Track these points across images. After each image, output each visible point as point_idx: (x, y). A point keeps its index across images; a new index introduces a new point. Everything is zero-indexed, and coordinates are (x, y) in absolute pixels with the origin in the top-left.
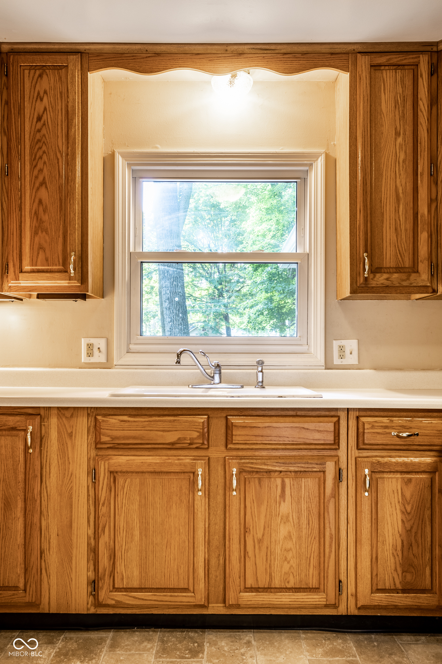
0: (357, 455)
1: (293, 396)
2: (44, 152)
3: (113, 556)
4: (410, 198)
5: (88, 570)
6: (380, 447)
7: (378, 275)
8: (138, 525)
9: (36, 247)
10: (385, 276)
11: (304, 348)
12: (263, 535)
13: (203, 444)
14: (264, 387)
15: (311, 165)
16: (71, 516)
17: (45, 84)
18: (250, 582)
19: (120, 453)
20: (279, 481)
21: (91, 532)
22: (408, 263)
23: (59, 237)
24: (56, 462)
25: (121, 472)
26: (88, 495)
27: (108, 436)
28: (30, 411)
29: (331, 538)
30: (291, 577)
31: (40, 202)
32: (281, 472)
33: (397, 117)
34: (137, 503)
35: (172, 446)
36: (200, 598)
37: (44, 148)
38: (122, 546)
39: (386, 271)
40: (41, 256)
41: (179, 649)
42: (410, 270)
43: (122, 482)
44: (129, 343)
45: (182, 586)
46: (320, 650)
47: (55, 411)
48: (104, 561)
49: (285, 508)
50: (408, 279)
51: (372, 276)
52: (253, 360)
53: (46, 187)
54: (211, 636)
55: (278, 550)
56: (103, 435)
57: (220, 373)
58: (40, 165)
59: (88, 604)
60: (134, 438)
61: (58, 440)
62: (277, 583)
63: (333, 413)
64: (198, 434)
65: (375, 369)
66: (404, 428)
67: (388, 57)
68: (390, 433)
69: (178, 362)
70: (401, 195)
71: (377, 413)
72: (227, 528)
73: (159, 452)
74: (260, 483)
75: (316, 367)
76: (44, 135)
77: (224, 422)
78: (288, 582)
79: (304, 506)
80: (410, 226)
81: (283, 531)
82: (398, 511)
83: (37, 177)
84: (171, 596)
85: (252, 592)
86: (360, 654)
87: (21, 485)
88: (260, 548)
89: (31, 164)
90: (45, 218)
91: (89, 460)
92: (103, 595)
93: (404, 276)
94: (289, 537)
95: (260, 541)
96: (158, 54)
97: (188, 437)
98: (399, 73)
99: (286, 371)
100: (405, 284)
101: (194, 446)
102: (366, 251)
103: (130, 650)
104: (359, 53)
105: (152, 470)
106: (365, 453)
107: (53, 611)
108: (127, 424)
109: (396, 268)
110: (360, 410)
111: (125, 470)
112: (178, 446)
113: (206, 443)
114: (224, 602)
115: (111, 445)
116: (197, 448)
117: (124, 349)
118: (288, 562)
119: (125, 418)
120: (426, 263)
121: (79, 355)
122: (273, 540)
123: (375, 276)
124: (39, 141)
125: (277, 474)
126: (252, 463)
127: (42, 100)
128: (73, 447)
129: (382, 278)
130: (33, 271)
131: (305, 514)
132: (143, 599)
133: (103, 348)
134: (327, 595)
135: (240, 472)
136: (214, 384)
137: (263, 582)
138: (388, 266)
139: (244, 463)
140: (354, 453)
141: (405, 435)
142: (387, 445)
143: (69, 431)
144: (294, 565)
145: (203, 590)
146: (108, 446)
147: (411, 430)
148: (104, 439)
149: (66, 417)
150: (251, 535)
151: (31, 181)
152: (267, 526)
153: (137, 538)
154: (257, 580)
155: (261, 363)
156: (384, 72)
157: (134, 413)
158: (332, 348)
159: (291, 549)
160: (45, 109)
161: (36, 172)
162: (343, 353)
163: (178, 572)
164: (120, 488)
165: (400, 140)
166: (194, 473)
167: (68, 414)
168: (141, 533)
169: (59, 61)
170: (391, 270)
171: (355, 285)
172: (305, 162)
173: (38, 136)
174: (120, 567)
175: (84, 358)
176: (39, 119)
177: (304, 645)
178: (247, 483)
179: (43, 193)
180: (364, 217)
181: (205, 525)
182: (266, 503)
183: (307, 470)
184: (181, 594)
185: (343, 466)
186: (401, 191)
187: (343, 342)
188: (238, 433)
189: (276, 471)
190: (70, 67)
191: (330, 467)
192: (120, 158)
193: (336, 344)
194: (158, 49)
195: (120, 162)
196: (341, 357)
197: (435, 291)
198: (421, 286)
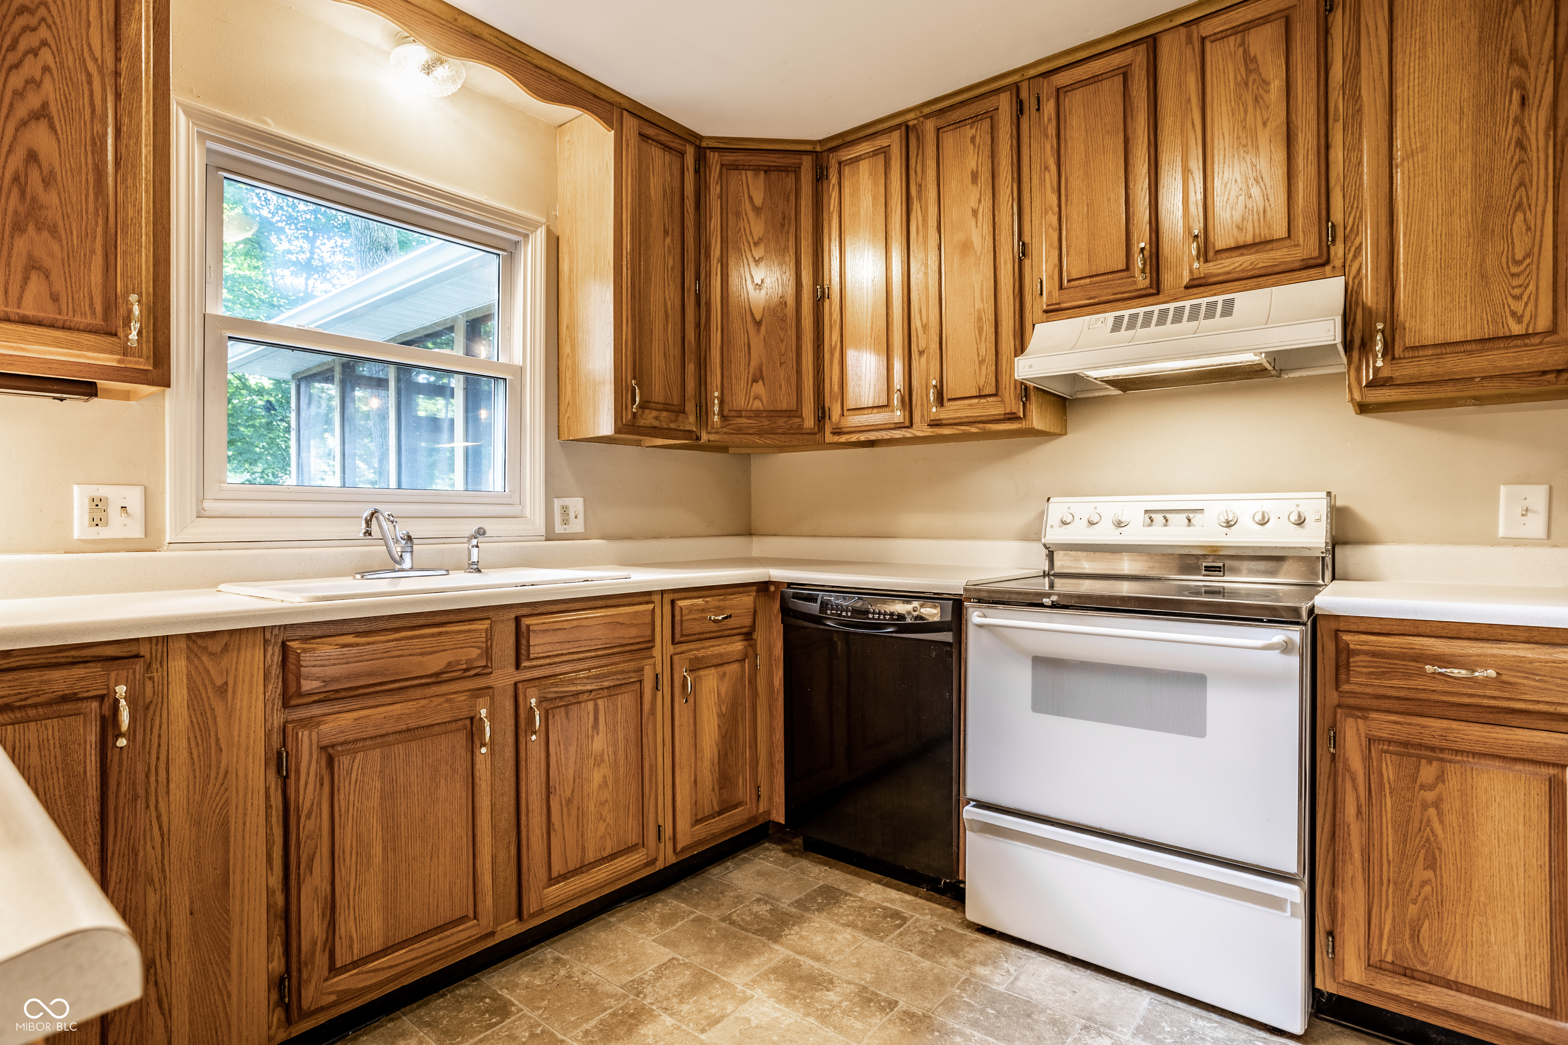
0: (671, 652)
3: (331, 909)
4: (678, 317)
5: (269, 959)
6: (696, 637)
7: (647, 411)
8: (380, 834)
10: (654, 413)
11: (516, 509)
12: (573, 792)
13: (484, 667)
14: (479, 571)
15: (526, 236)
16: (227, 862)
18: (556, 869)
19: (338, 708)
20: (591, 705)
21: (276, 880)
22: (676, 400)
23: (93, 252)
24: (185, 754)
25: (343, 744)
26: (268, 807)
27: (317, 679)
28: (115, 651)
30: (608, 840)
32: (591, 691)
33: (666, 211)
34: (377, 795)
35: (437, 679)
36: (486, 922)
37: (44, 33)
38: (348, 885)
39: (654, 406)
40: (37, 284)
42: (678, 410)
43: (346, 763)
44: (201, 499)
45: (459, 915)
46: (652, 925)
47: (183, 644)
49: (599, 743)
50: (676, 420)
51: (640, 411)
52: (471, 527)
55: (592, 808)
56: (307, 678)
57: (412, 552)
59: (269, 1028)
60: (370, 674)
61: (190, 707)
62: (590, 856)
63: (645, 598)
64: (479, 651)
65: (604, 538)
66: (720, 610)
68: (706, 618)
69: (368, 533)
70: (670, 311)
72: (523, 795)
73: (411, 693)
74: (567, 715)
75: (534, 538)
77: (514, 626)
78: (604, 849)
79: (620, 735)
80: (678, 352)
82: (715, 715)
84: (440, 939)
85: (560, 882)
86: (696, 906)
88: (568, 810)
91: (268, 735)
92: (310, 994)
93: (671, 416)
94: (604, 783)
95: (569, 801)
97: (464, 658)
99: (496, 544)
100: (673, 426)
101: (472, 673)
102: (634, 378)
104: (627, 110)
105: (404, 727)
106: (680, 649)
108: (354, 650)
109: (665, 405)
110: (673, 591)
111: (349, 738)
112: (445, 677)
113: (488, 664)
114: (520, 914)
115: (321, 696)
116: (476, 675)
118: (604, 821)
119: (350, 639)
120: (693, 401)
122: (585, 794)
123: (643, 413)
125: (587, 695)
126: (557, 685)
128: (229, 716)
129: (651, 416)
130: (6, 319)
131: (621, 745)
132: (391, 967)
133: (135, 507)
134: (647, 849)
135: (540, 702)
136: (403, 570)
137: (573, 862)
138: (658, 400)
139: (546, 687)
140: (670, 649)
141: (720, 618)
142: (703, 633)
143: (219, 682)
144: (611, 823)
145: (491, 908)
146: (318, 698)
147: (725, 611)
148: (307, 685)
149: (211, 654)
150: (558, 796)
152: (577, 776)
153: (377, 859)
154: (566, 861)
155: (481, 532)
156: (653, 148)
158: (554, 509)
159: (607, 801)
162: (565, 518)
163: (451, 894)
164: (343, 773)
165: (668, 240)
166: (472, 718)
167: (215, 646)
168: (384, 848)
170: (660, 407)
171: (620, 422)
172: (520, 230)
174: (346, 926)
175: (81, 530)
177: (627, 928)
178: (550, 717)
179: (42, 140)
180: (632, 329)
182: (575, 743)
183: (622, 682)
184: (455, 930)
185: (659, 670)
186: (669, 306)
187: (567, 501)
188: (538, 641)
189: (584, 692)
191: (649, 672)
192: (182, 116)
193: (558, 504)
195: (182, 125)
196: (565, 522)
197: (698, 438)
198: (687, 431)
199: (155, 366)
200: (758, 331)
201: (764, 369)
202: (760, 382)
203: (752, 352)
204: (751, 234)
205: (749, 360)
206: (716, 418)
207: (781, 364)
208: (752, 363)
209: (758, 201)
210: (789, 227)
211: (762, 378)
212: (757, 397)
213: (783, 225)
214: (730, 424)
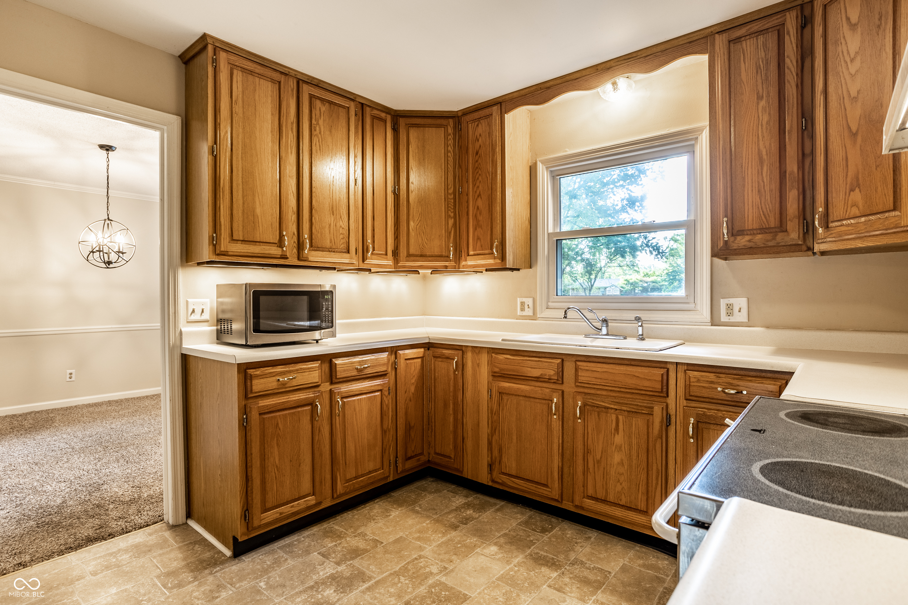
0: (685, 404)
1: (628, 349)
2: (480, 175)
3: (500, 450)
4: (774, 159)
5: (488, 457)
6: (707, 400)
7: (739, 237)
8: (515, 432)
9: (476, 238)
10: (748, 238)
11: (692, 306)
12: (601, 458)
13: (558, 380)
15: (696, 139)
16: (479, 419)
17: (480, 130)
18: (590, 492)
19: (506, 380)
20: (614, 417)
21: (489, 431)
22: (773, 223)
23: (489, 230)
24: (471, 381)
25: (505, 393)
26: (488, 406)
27: (498, 368)
28: (458, 348)
29: (658, 472)
30: (623, 496)
31: (478, 208)
32: (616, 410)
33: (760, 81)
34: (515, 417)
35: (537, 379)
36: (555, 495)
37: (480, 172)
38: (505, 445)
39: (749, 233)
40: (479, 244)
41: (536, 525)
42: (777, 230)
43: (506, 400)
44: (548, 301)
45: (543, 482)
47: (470, 349)
48: (496, 453)
49: (619, 439)
50: (775, 239)
51: (732, 239)
53: (481, 198)
54: (565, 525)
55: (612, 473)
56: (496, 367)
57: (607, 326)
58: (478, 184)
59: (487, 478)
60: (514, 371)
61: (472, 368)
62: (611, 498)
63: (663, 365)
64: (554, 372)
65: (768, 327)
66: (730, 385)
67: (748, 28)
68: (717, 388)
69: (565, 316)
70: (765, 157)
71: (705, 369)
72: (575, 446)
74: (599, 416)
76: (480, 164)
77: (574, 364)
78: (621, 500)
79: (634, 441)
80: (775, 186)
81: (617, 458)
83: (476, 192)
84: (536, 487)
85: (593, 500)
87: (452, 394)
88: (598, 466)
89: (473, 184)
90: (480, 218)
91: (488, 382)
92: (495, 474)
93: (769, 237)
94: (621, 463)
95: (599, 462)
96: (548, 88)
97: (548, 374)
98: (761, 39)
100: (771, 244)
101: (552, 381)
102: (726, 216)
103: (506, 515)
104: (717, 33)
105: (524, 395)
106: (693, 404)
107: (469, 477)
108: (509, 360)
109: (760, 229)
110: (688, 364)
111: (507, 392)
112: (541, 379)
113: (561, 380)
114: (573, 503)
115: (500, 375)
116: (554, 383)
117: (544, 306)
118: (621, 484)
119: (508, 356)
121: (516, 310)
122: (608, 463)
123: (735, 239)
124: (477, 168)
125: (613, 411)
126: (593, 399)
127: (478, 141)
128: (480, 374)
129: (744, 240)
130: (474, 255)
131: (635, 447)
132: (518, 484)
133: (531, 305)
135: (584, 405)
136: (602, 335)
137: (601, 494)
138: (750, 227)
139: (587, 398)
140: (682, 402)
141: (730, 391)
142: (713, 399)
143: (478, 362)
144: (626, 488)
145: (557, 489)
146: (498, 374)
147: (738, 388)
148: (497, 370)
149: (476, 353)
150: (592, 456)
151: (473, 195)
152: (604, 451)
153: (515, 440)
154: (596, 492)
155: (638, 319)
156: (744, 43)
157: (514, 353)
158: (720, 306)
159: (623, 474)
160: (480, 146)
161: (475, 189)
162: (731, 311)
163: (540, 471)
164: (505, 404)
165: (762, 103)
166: (551, 401)
167: (477, 351)
168: (517, 438)
169: (487, 111)
170: (755, 232)
171: (715, 248)
172: (690, 137)
173: (476, 166)
174: (505, 459)
175: (519, 313)
176: (477, 153)
177: (631, 554)
178: (589, 414)
179: (480, 202)
181: (559, 441)
182: (603, 432)
183: (637, 411)
184: (542, 488)
185: (672, 411)
186: (764, 153)
187: (732, 300)
188: (583, 374)
189: (612, 408)
190: (494, 114)
191: (657, 410)
192: (541, 165)
193: (723, 303)
194: (548, 85)
195: (540, 167)
196: (729, 314)
197: (810, 249)
198: (789, 245)
199: (502, 261)
200: (855, 143)
202: (857, 190)
203: (849, 163)
204: (848, 53)
205: (847, 171)
206: (821, 231)
207: (878, 167)
208: (850, 173)
209: (855, 18)
211: (858, 186)
212: (855, 204)
214: (832, 233)
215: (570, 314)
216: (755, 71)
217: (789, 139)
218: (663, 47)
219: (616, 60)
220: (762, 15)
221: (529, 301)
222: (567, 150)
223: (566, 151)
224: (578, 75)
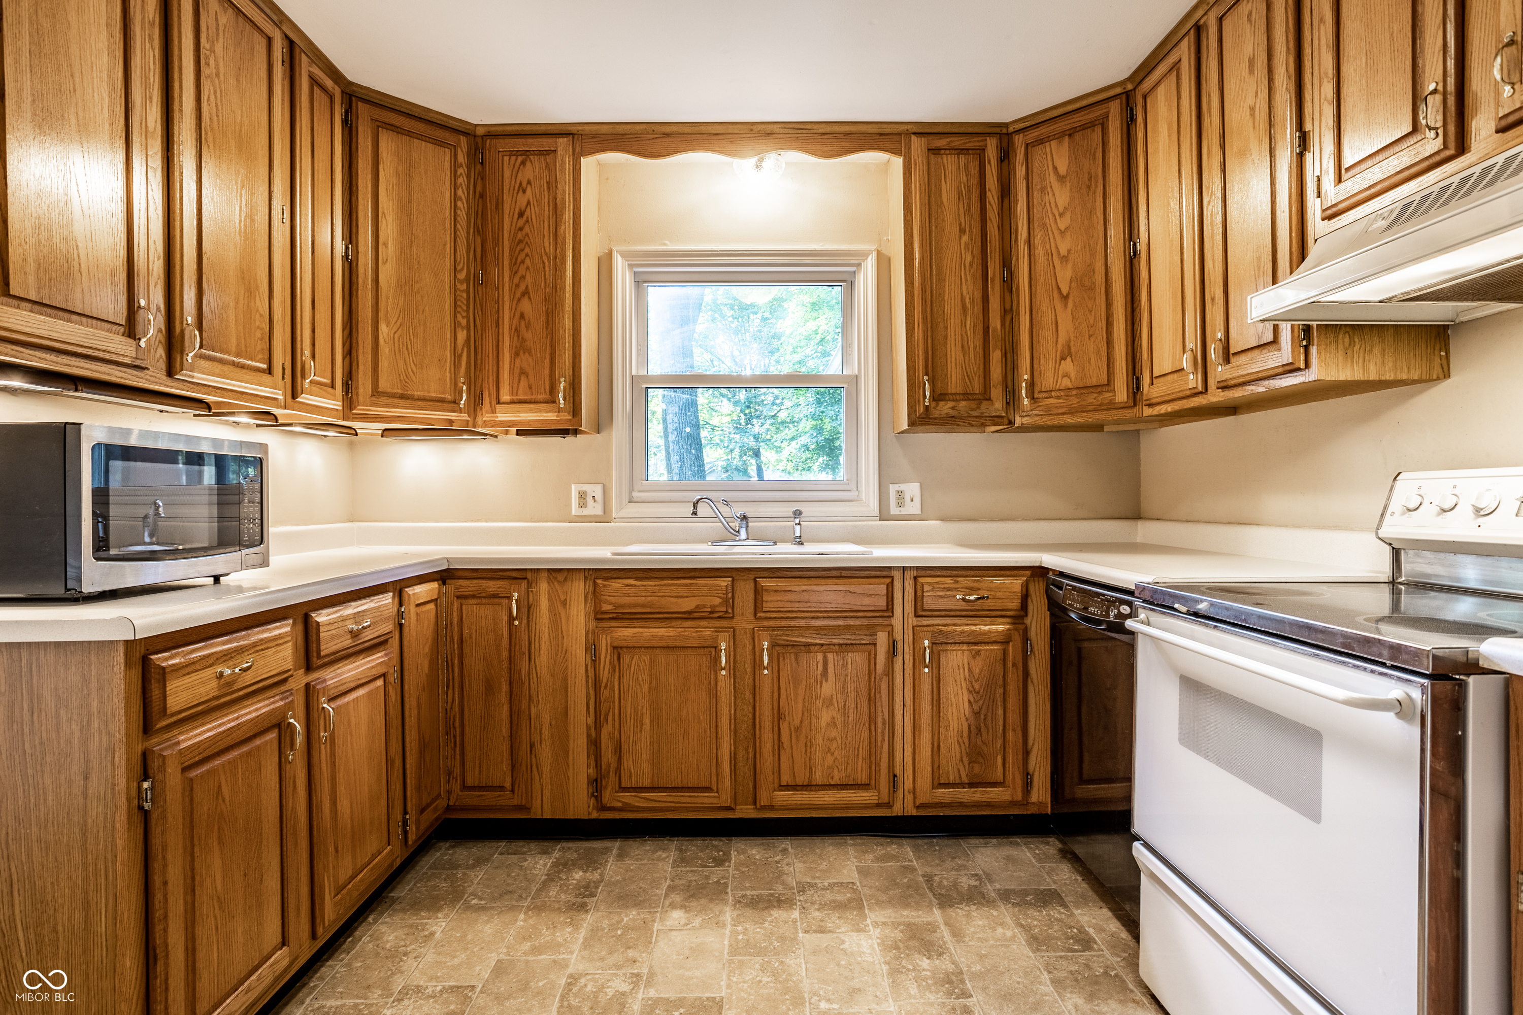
0: (915, 624)
1: (837, 553)
2: (527, 255)
3: (618, 749)
4: (979, 309)
5: (588, 767)
6: (943, 613)
7: (941, 403)
8: (648, 712)
9: (517, 371)
10: (951, 404)
11: (853, 495)
12: (801, 722)
13: (726, 612)
14: (802, 544)
15: (861, 265)
16: (567, 702)
17: (528, 172)
18: (786, 779)
19: (625, 624)
20: (820, 656)
21: (591, 721)
22: (977, 388)
23: (545, 359)
24: (547, 636)
25: (627, 647)
26: (587, 676)
27: (610, 604)
28: (514, 574)
29: (884, 724)
30: (836, 772)
31: (522, 316)
32: (822, 645)
33: (962, 210)
34: (647, 686)
35: (689, 616)
36: (725, 799)
37: (527, 250)
38: (629, 737)
39: (951, 397)
40: (524, 382)
41: (701, 858)
42: (981, 397)
43: (628, 660)
44: (632, 490)
45: (703, 784)
46: (870, 857)
47: (545, 574)
48: (608, 755)
49: (827, 689)
50: (978, 408)
51: (934, 404)
52: (789, 509)
53: (530, 298)
54: (739, 845)
55: (820, 740)
56: (605, 603)
57: (747, 527)
58: (522, 271)
59: (589, 807)
60: (643, 606)
61: (549, 610)
62: (818, 779)
63: (885, 573)
64: (720, 600)
65: (942, 520)
66: (972, 590)
67: (949, 140)
68: (955, 596)
69: (694, 513)
70: (968, 305)
71: (938, 573)
72: (757, 714)
73: (673, 623)
74: (796, 660)
75: (869, 518)
76: (527, 235)
77: (752, 585)
78: (832, 778)
79: (850, 686)
80: (979, 342)
81: (825, 717)
82: (965, 690)
83: (518, 286)
84: (690, 796)
85: (789, 791)
86: (918, 858)
87: (505, 664)
88: (797, 737)
89: (511, 270)
90: (528, 335)
91: (587, 633)
92: (607, 797)
93: (973, 405)
94: (833, 723)
95: (798, 729)
96: (667, 135)
97: (709, 604)
98: (962, 157)
99: (831, 523)
100: (975, 413)
101: (716, 615)
102: (927, 374)
104: (914, 133)
105: (665, 645)
106: (925, 621)
107: (547, 815)
108: (633, 589)
109: (963, 394)
110: (918, 568)
111: (631, 644)
112: (695, 615)
113: (730, 611)
114: (755, 803)
115: (614, 615)
116: (720, 617)
117: (625, 498)
118: (832, 755)
119: (631, 582)
120: (1000, 388)
121: (569, 506)
122: (813, 727)
123: (937, 405)
124: (521, 241)
125: (817, 647)
126: (787, 635)
127: (524, 192)
128: (568, 619)
129: (946, 407)
130: (513, 402)
131: (852, 695)
132: (655, 801)
133: (599, 497)
134: (879, 792)
135: (773, 646)
136: (740, 540)
137: (801, 779)
138: (954, 391)
139: (777, 635)
140: (912, 621)
141: (972, 598)
142: (951, 610)
143: (562, 599)
144: (839, 758)
145: (729, 789)
146: (611, 616)
147: (979, 592)
148: (606, 607)
149: (559, 582)
150: (787, 722)
151: (510, 290)
152: (805, 711)
153: (647, 727)
154: (794, 776)
155: (798, 514)
156: (945, 157)
157: (642, 575)
158: (888, 494)
159: (835, 738)
160: (529, 203)
161: (516, 280)
162: (900, 501)
163: (697, 768)
164: (626, 667)
165: (965, 238)
166: (716, 648)
167: (561, 577)
168: (652, 721)
169: (545, 144)
170: (958, 397)
171: (913, 416)
172: (852, 262)
173: (520, 236)
174: (627, 763)
175: (575, 510)
176: (521, 215)
177: (851, 851)
178: (781, 659)
179: (526, 306)
180: (924, 331)
181: (730, 711)
182: (804, 683)
183: (854, 642)
184: (701, 795)
185: (898, 636)
186: (967, 301)
187: (902, 487)
188: (770, 598)
189: (816, 644)
190: (560, 151)
191: (882, 638)
192: (620, 258)
193: (893, 489)
194: (668, 129)
195: (619, 264)
196: (900, 505)
197: (1011, 423)
198: (994, 417)
200: (1066, 306)
201: (1072, 344)
202: (1069, 359)
203: (1060, 328)
204: (1057, 206)
205: (1057, 338)
206: (1026, 402)
207: (1090, 336)
208: (1060, 340)
209: (1062, 170)
210: (1096, 186)
211: (1070, 354)
212: (1066, 375)
213: (1089, 187)
214: (1039, 406)
215: (702, 509)
216: (956, 197)
217: (993, 288)
218: (847, 129)
219: (783, 125)
220: (962, 130)
221: (596, 490)
222: (667, 242)
223: (665, 244)
224: (720, 129)
